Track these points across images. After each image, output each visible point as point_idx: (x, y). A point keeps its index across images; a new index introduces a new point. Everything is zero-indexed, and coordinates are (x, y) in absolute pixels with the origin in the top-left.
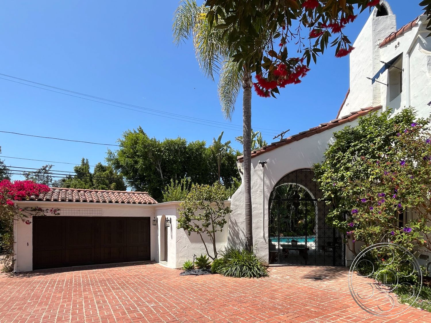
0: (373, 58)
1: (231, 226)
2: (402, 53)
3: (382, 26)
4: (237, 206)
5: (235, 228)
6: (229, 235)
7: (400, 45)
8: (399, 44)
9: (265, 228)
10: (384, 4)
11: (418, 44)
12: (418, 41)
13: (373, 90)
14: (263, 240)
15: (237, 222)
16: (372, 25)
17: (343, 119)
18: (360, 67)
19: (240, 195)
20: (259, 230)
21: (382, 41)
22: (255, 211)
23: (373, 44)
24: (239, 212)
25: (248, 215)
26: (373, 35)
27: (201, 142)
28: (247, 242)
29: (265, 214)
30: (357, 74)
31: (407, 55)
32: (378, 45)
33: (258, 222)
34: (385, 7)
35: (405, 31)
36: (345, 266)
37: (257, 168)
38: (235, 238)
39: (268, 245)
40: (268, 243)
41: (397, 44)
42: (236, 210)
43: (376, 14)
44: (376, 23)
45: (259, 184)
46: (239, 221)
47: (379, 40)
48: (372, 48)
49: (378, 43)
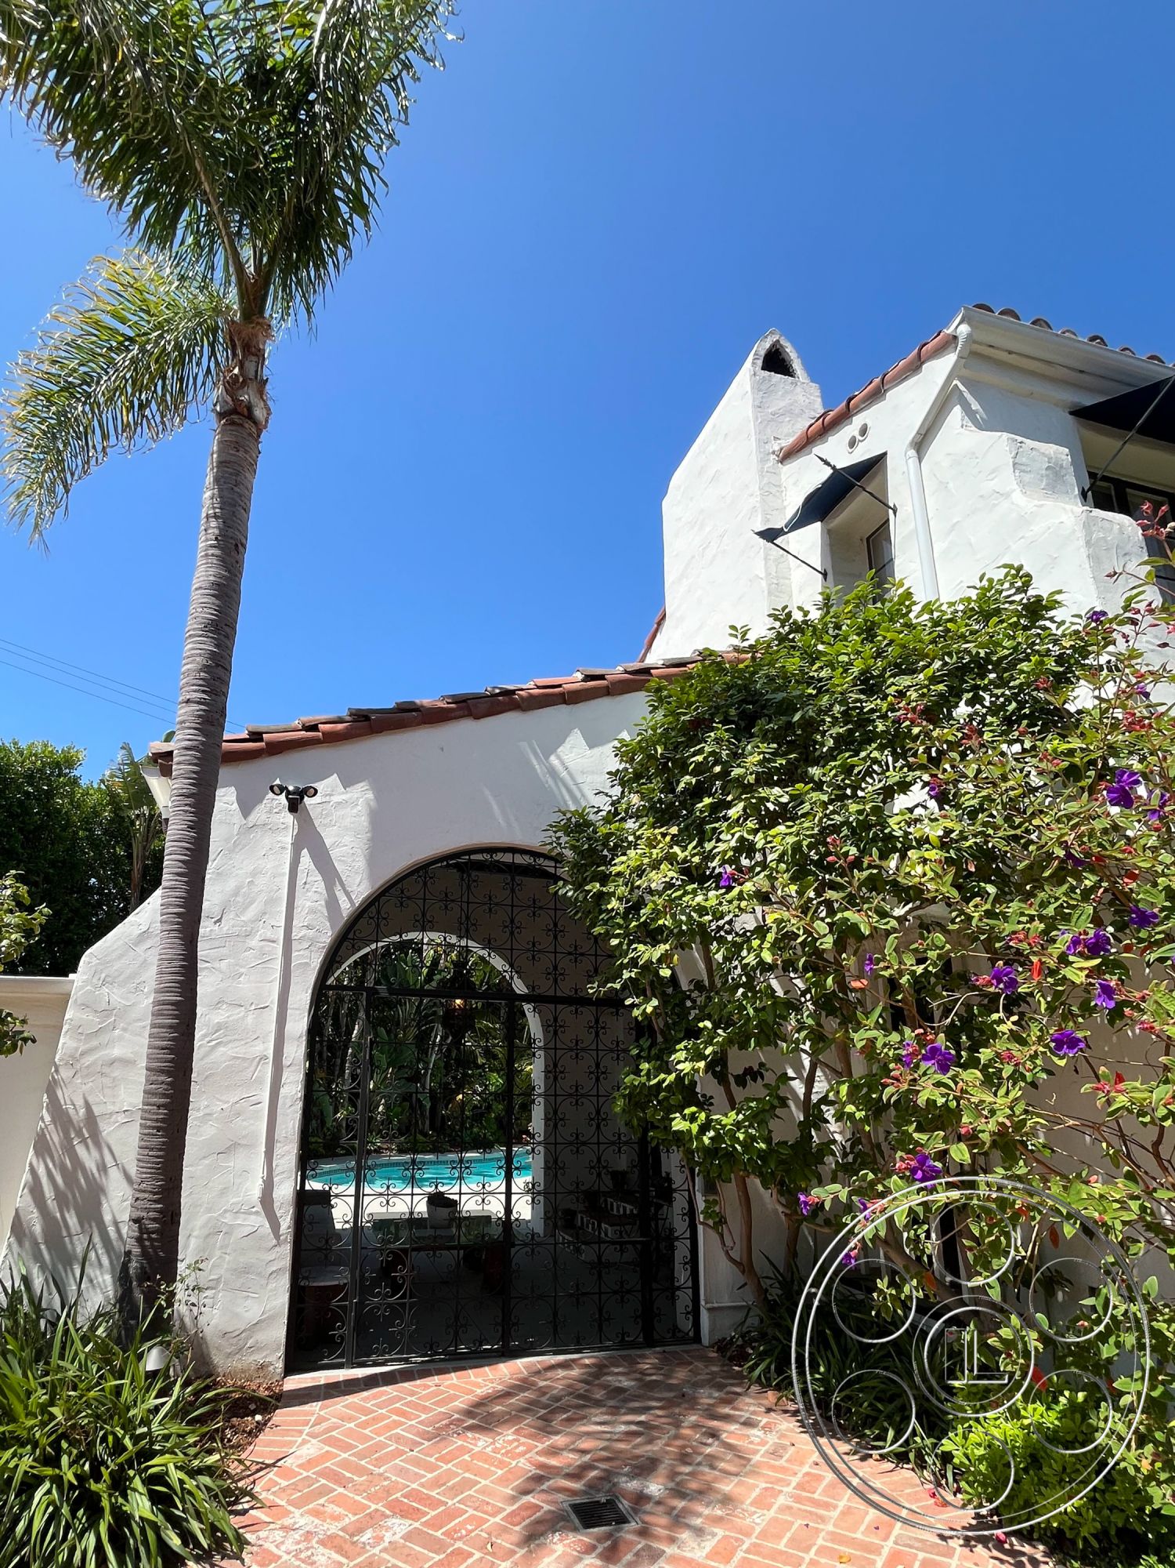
0: (760, 489)
1: (55, 1138)
2: (885, 454)
3: (782, 404)
4: (107, 1012)
5: (81, 1150)
6: (21, 1199)
7: (870, 432)
8: (864, 431)
9: (278, 1150)
10: (781, 346)
11: (957, 410)
12: (955, 398)
13: (770, 593)
14: (261, 1222)
15: (97, 1110)
16: (753, 388)
17: (668, 667)
18: (708, 529)
19: (140, 949)
20: (236, 1161)
21: (788, 442)
22: (222, 1049)
23: (759, 446)
24: (117, 1052)
25: (161, 1071)
26: (757, 418)
27: (58, 747)
28: (136, 1250)
29: (286, 1062)
30: (693, 557)
31: (912, 453)
32: (773, 453)
33: (239, 1114)
34: (784, 355)
35: (890, 382)
36: (697, 1339)
37: (259, 814)
38: (72, 1220)
39: (287, 1250)
40: (290, 1238)
41: (856, 434)
42: (104, 1038)
43: (760, 363)
44: (763, 387)
45: (263, 897)
46: (111, 1108)
47: (776, 438)
48: (754, 458)
49: (777, 448)
